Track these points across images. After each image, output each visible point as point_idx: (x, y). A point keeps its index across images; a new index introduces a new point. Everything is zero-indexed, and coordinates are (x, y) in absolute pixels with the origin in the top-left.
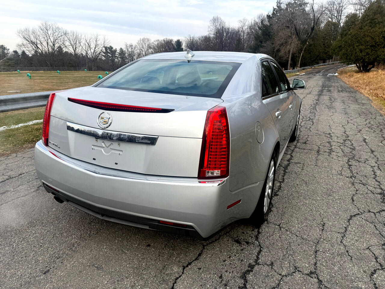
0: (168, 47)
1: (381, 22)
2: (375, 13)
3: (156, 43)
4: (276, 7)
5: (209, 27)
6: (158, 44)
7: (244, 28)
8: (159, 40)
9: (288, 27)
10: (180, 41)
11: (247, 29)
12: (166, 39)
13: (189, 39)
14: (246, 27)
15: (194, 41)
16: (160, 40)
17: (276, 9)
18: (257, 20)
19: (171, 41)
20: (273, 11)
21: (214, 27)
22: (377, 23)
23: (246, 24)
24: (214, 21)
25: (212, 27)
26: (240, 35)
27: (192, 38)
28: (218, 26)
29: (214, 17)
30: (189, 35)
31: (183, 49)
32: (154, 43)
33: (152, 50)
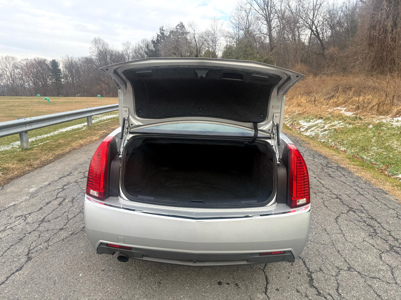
0: (41, 67)
1: (252, 54)
2: (246, 46)
3: (24, 63)
4: (160, 34)
5: (90, 48)
6: (27, 64)
7: (128, 51)
8: (27, 59)
9: (175, 54)
10: (56, 61)
11: (132, 52)
12: (38, 58)
13: (67, 59)
14: (131, 51)
15: (73, 62)
16: (29, 59)
17: (160, 35)
18: (141, 45)
19: (44, 61)
20: (157, 37)
21: (96, 48)
22: (249, 55)
23: (130, 47)
24: (95, 42)
25: (94, 48)
26: (124, 58)
27: (70, 59)
28: (100, 48)
29: (95, 38)
30: (67, 55)
31: (60, 70)
32: (22, 62)
33: (19, 71)
